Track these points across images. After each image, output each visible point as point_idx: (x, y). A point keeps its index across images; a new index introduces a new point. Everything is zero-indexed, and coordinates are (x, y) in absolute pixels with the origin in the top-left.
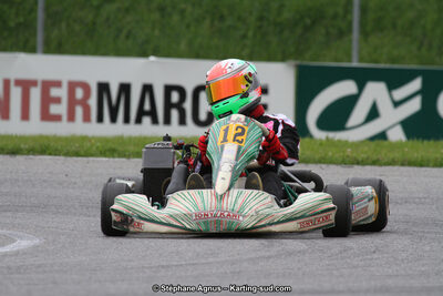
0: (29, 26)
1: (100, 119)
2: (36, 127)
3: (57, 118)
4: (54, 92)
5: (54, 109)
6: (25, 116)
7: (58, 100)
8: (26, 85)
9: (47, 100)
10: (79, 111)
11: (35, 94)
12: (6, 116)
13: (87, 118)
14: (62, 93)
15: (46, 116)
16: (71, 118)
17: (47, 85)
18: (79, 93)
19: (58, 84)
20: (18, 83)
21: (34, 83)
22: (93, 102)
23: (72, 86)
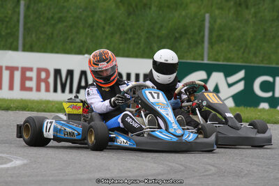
0: (14, 35)
1: (55, 91)
2: (17, 94)
3: (30, 89)
4: (28, 74)
5: (28, 84)
6: (11, 87)
7: (30, 79)
8: (12, 70)
9: (24, 79)
10: (43, 85)
11: (17, 75)
13: (47, 90)
14: (33, 74)
15: (23, 88)
16: (38, 89)
17: (24, 70)
18: (43, 75)
19: (31, 69)
20: (7, 68)
21: (17, 69)
22: (51, 80)
23: (39, 71)
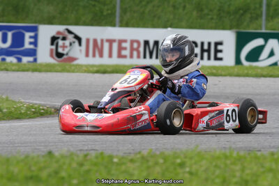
0: (113, 14)
1: (145, 57)
2: (115, 61)
3: (125, 57)
4: (124, 45)
5: (124, 53)
6: (110, 55)
7: (125, 49)
8: (111, 42)
9: (120, 49)
10: (135, 53)
11: (115, 46)
12: (101, 55)
13: (139, 57)
14: (127, 45)
15: (120, 56)
16: (131, 56)
17: (121, 42)
18: (135, 45)
19: (125, 41)
20: (108, 41)
21: (115, 41)
22: (141, 49)
23: (132, 42)
